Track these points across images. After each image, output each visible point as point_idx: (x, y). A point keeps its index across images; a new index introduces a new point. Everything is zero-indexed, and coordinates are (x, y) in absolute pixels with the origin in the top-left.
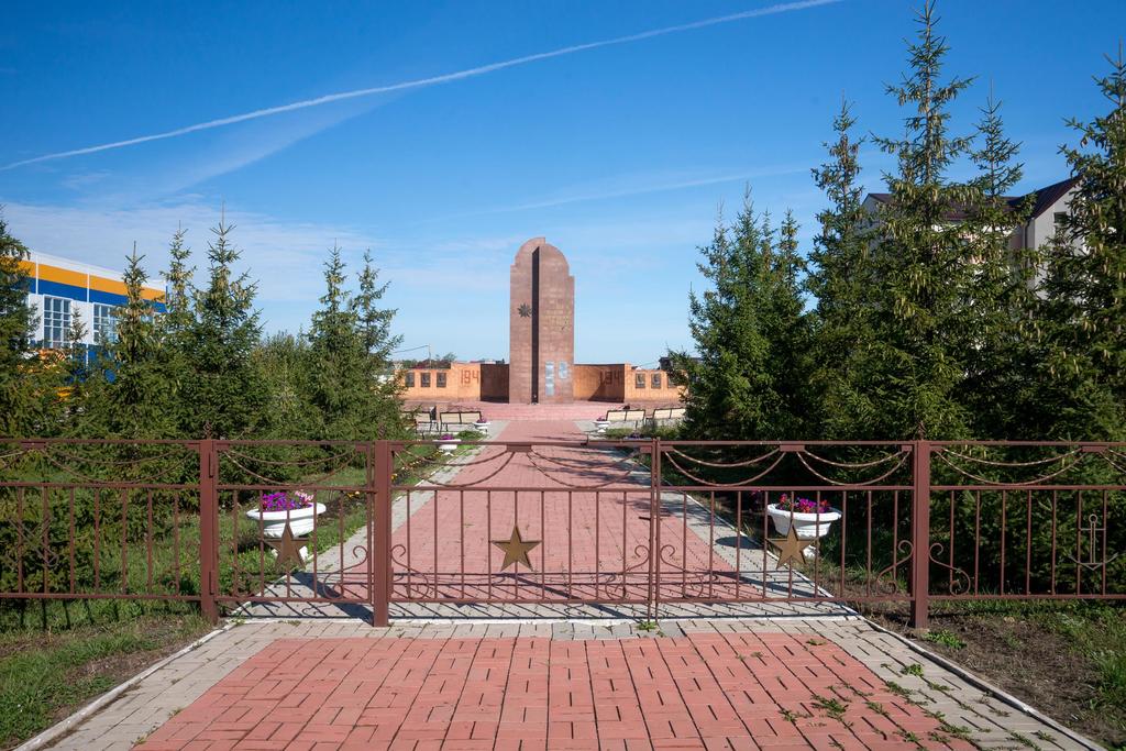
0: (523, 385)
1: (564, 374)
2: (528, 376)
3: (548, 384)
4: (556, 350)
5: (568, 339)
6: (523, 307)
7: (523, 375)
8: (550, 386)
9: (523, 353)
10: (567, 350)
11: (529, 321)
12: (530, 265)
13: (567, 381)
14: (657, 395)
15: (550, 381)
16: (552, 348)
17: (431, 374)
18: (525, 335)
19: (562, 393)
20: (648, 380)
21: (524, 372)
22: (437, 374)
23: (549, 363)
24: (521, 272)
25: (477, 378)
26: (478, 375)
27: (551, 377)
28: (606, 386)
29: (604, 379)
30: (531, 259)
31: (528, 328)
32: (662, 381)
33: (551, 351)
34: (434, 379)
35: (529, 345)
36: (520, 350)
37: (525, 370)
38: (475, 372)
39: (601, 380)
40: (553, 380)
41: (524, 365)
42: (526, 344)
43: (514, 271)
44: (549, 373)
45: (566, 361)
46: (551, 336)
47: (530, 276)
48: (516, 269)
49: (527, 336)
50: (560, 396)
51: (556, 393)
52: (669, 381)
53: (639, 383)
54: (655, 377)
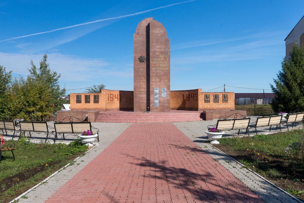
0: (141, 101)
1: (164, 95)
2: (144, 96)
3: (155, 101)
4: (160, 81)
5: (167, 74)
6: (141, 57)
7: (142, 96)
8: (157, 101)
9: (142, 84)
10: (166, 81)
11: (144, 65)
12: (145, 33)
13: (166, 99)
14: (217, 106)
15: (157, 98)
16: (158, 80)
17: (91, 96)
18: (142, 73)
19: (164, 106)
20: (212, 98)
21: (142, 94)
22: (94, 95)
23: (156, 88)
24: (140, 38)
25: (118, 98)
26: (118, 96)
27: (157, 96)
28: (187, 102)
29: (185, 98)
30: (145, 30)
31: (144, 69)
32: (220, 98)
33: (157, 82)
34: (92, 98)
35: (145, 79)
36: (139, 82)
37: (142, 93)
38: (117, 95)
39: (184, 98)
40: (158, 98)
41: (142, 90)
42: (143, 78)
43: (136, 37)
44: (156, 94)
45: (166, 89)
46: (157, 73)
47: (145, 40)
48: (136, 36)
49: (143, 74)
50: (163, 107)
51: (160, 105)
52: (224, 98)
53: (206, 99)
54: (215, 96)
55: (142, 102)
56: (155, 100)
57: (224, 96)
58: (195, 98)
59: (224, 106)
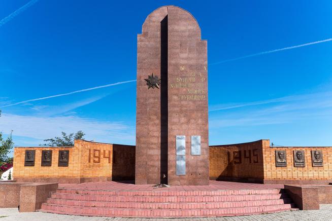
0: (151, 163)
1: (197, 150)
2: (157, 152)
3: (179, 162)
4: (188, 122)
5: (202, 109)
6: (151, 77)
7: (151, 152)
8: (182, 163)
9: (151, 128)
10: (200, 121)
11: (157, 92)
12: (159, 33)
13: (201, 158)
14: (300, 175)
15: (181, 157)
16: (183, 120)
17: (53, 152)
18: (153, 107)
19: (196, 173)
20: (290, 158)
21: (153, 149)
22: (60, 151)
23: (180, 137)
24: (149, 42)
25: (109, 158)
26: (109, 155)
27: (183, 152)
28: (235, 166)
29: (232, 158)
30: (160, 28)
31: (156, 100)
32: (306, 159)
33: (183, 123)
34: (55, 157)
35: (158, 118)
36: (147, 124)
37: (153, 146)
38: (107, 152)
39: (229, 160)
40: (184, 157)
41: (152, 141)
42: (155, 117)
43: (142, 41)
44: (181, 148)
45: (199, 137)
46: (182, 106)
47: (159, 45)
48: (143, 38)
49: (155, 109)
50: (194, 176)
51: (188, 172)
52: (314, 158)
53: (279, 160)
54: (297, 154)
55: (151, 166)
56: (178, 160)
57: (315, 154)
58: (253, 158)
59: (316, 174)
